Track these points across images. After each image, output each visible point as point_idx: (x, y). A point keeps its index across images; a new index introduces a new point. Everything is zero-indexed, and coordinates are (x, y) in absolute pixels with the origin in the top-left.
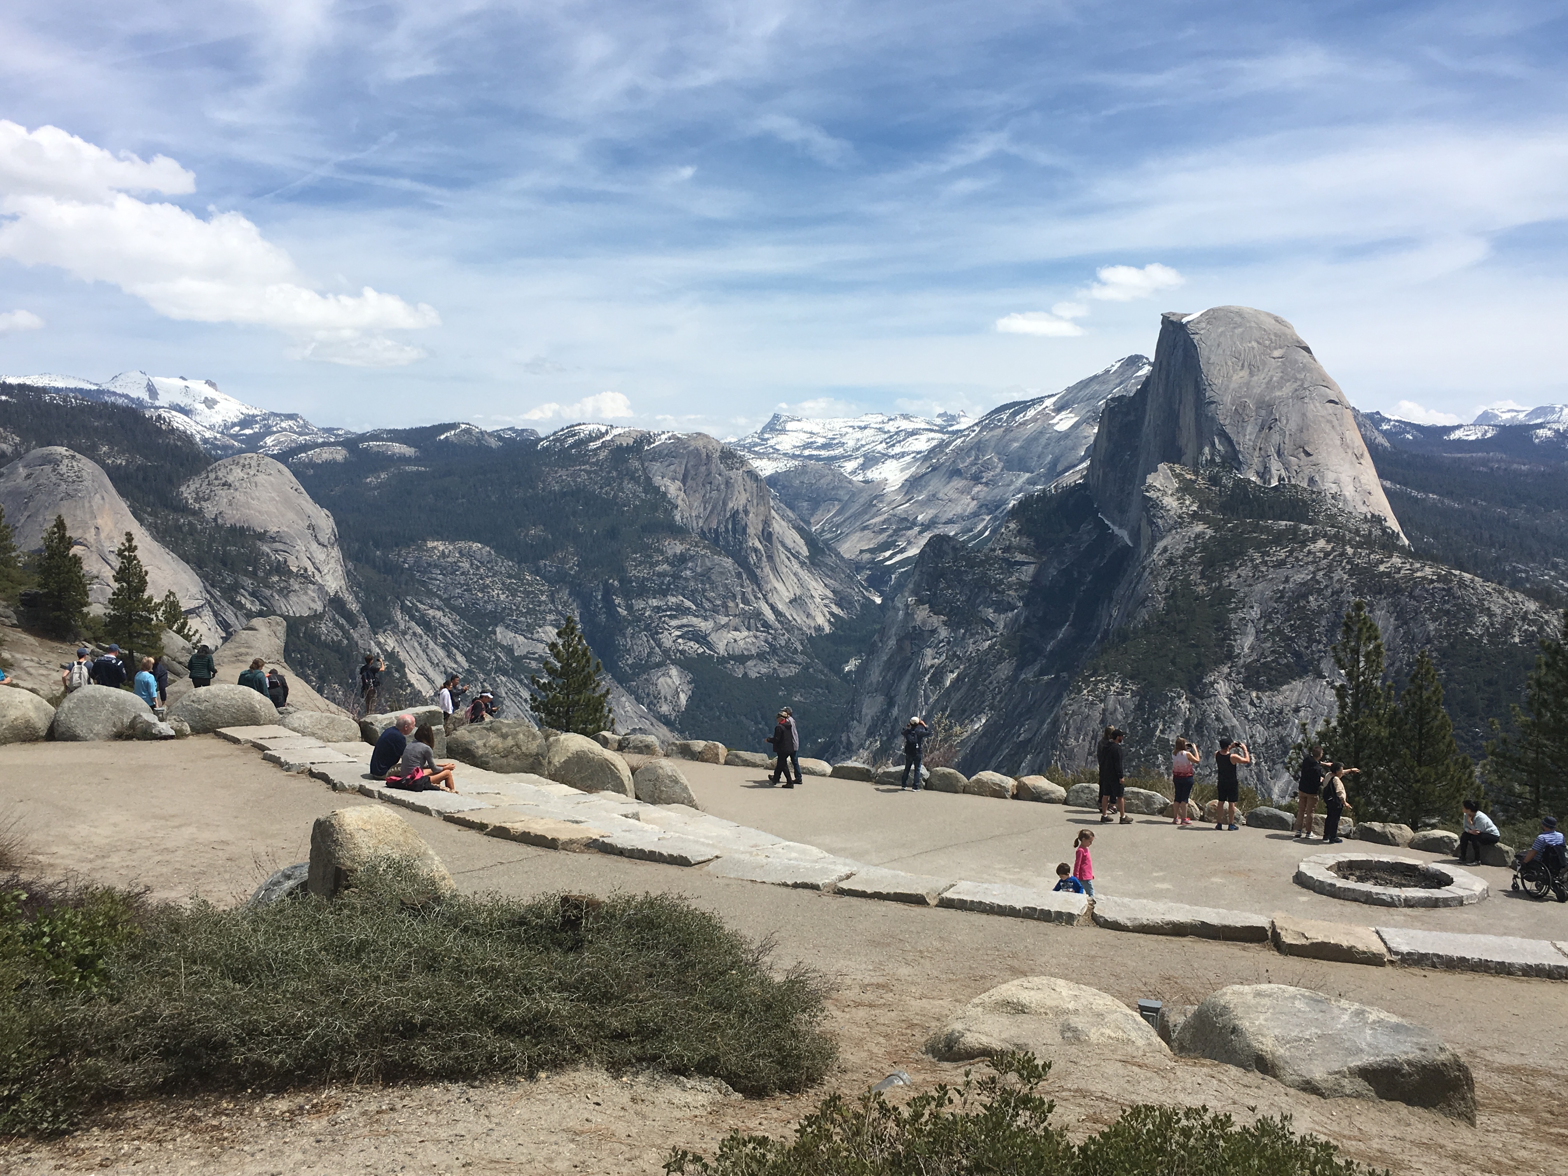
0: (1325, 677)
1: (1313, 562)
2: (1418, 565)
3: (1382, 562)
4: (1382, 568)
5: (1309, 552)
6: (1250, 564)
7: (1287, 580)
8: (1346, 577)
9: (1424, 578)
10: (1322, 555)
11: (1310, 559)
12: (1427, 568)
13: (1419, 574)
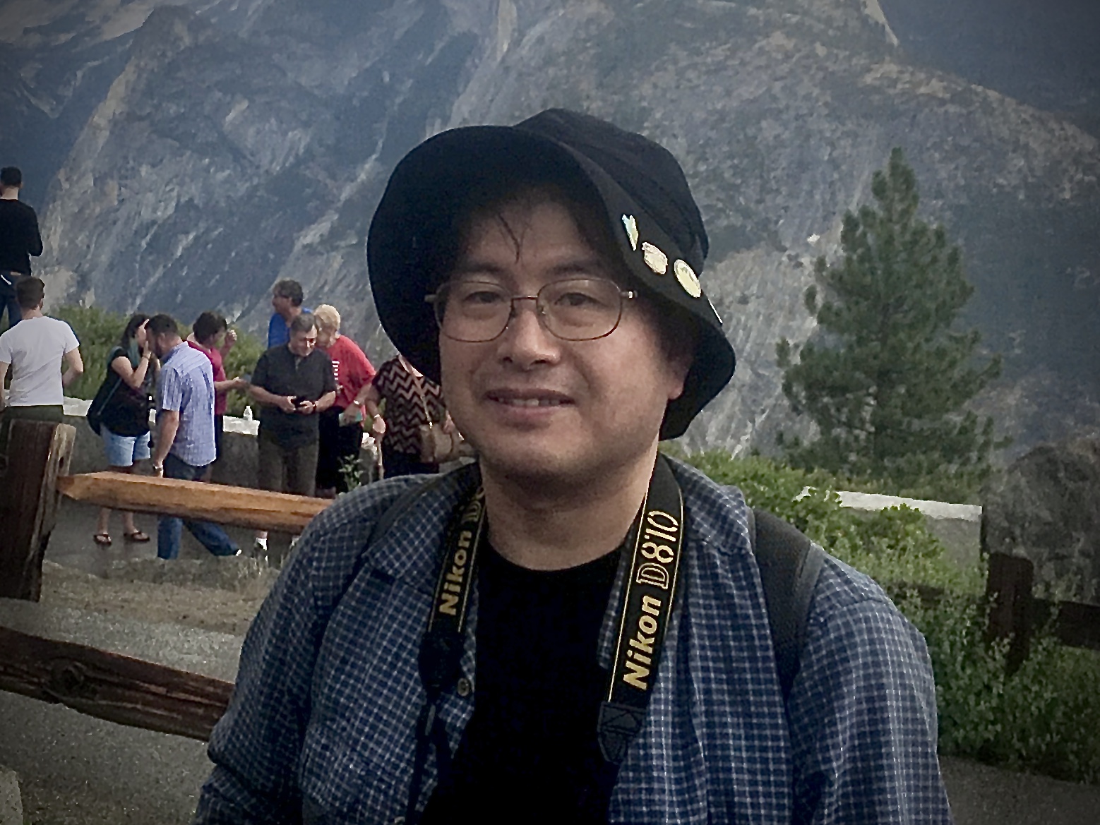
0: (784, 250)
1: (768, 67)
2: (922, 76)
3: (869, 70)
4: (869, 79)
5: (761, 51)
6: (671, 67)
7: (728, 93)
8: (816, 92)
9: (931, 97)
10: (780, 57)
11: (762, 61)
12: (934, 82)
13: (923, 90)
